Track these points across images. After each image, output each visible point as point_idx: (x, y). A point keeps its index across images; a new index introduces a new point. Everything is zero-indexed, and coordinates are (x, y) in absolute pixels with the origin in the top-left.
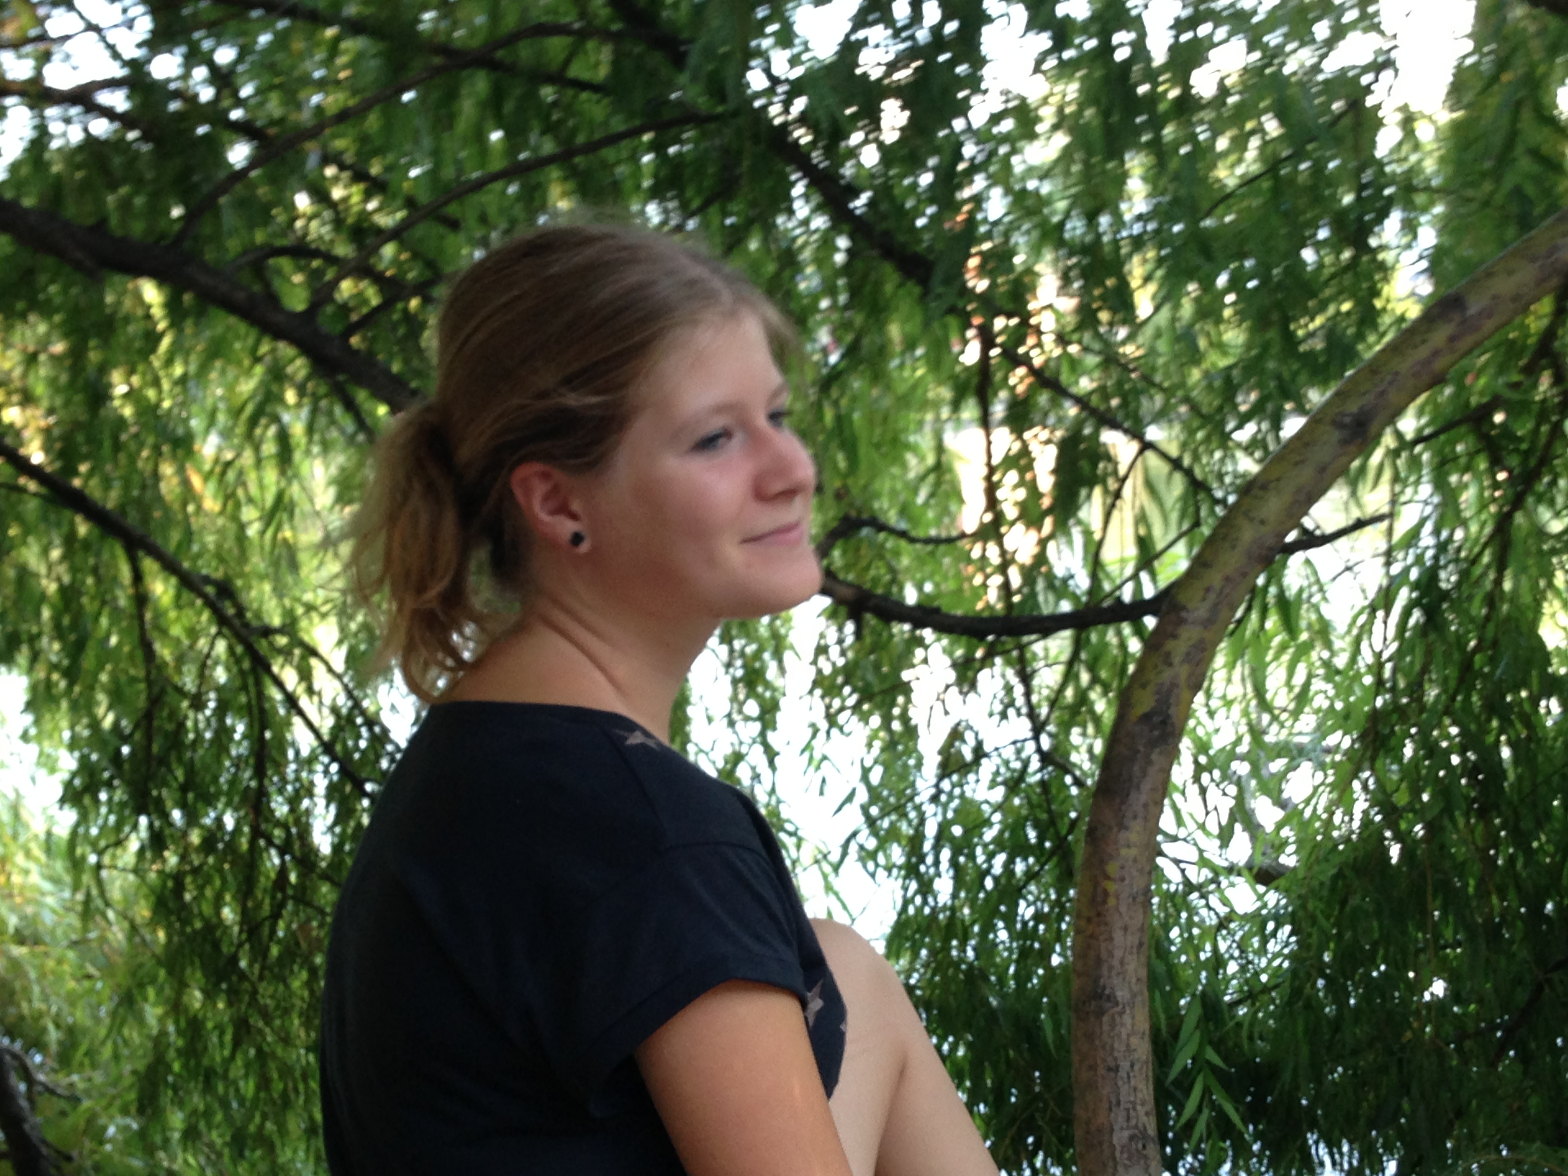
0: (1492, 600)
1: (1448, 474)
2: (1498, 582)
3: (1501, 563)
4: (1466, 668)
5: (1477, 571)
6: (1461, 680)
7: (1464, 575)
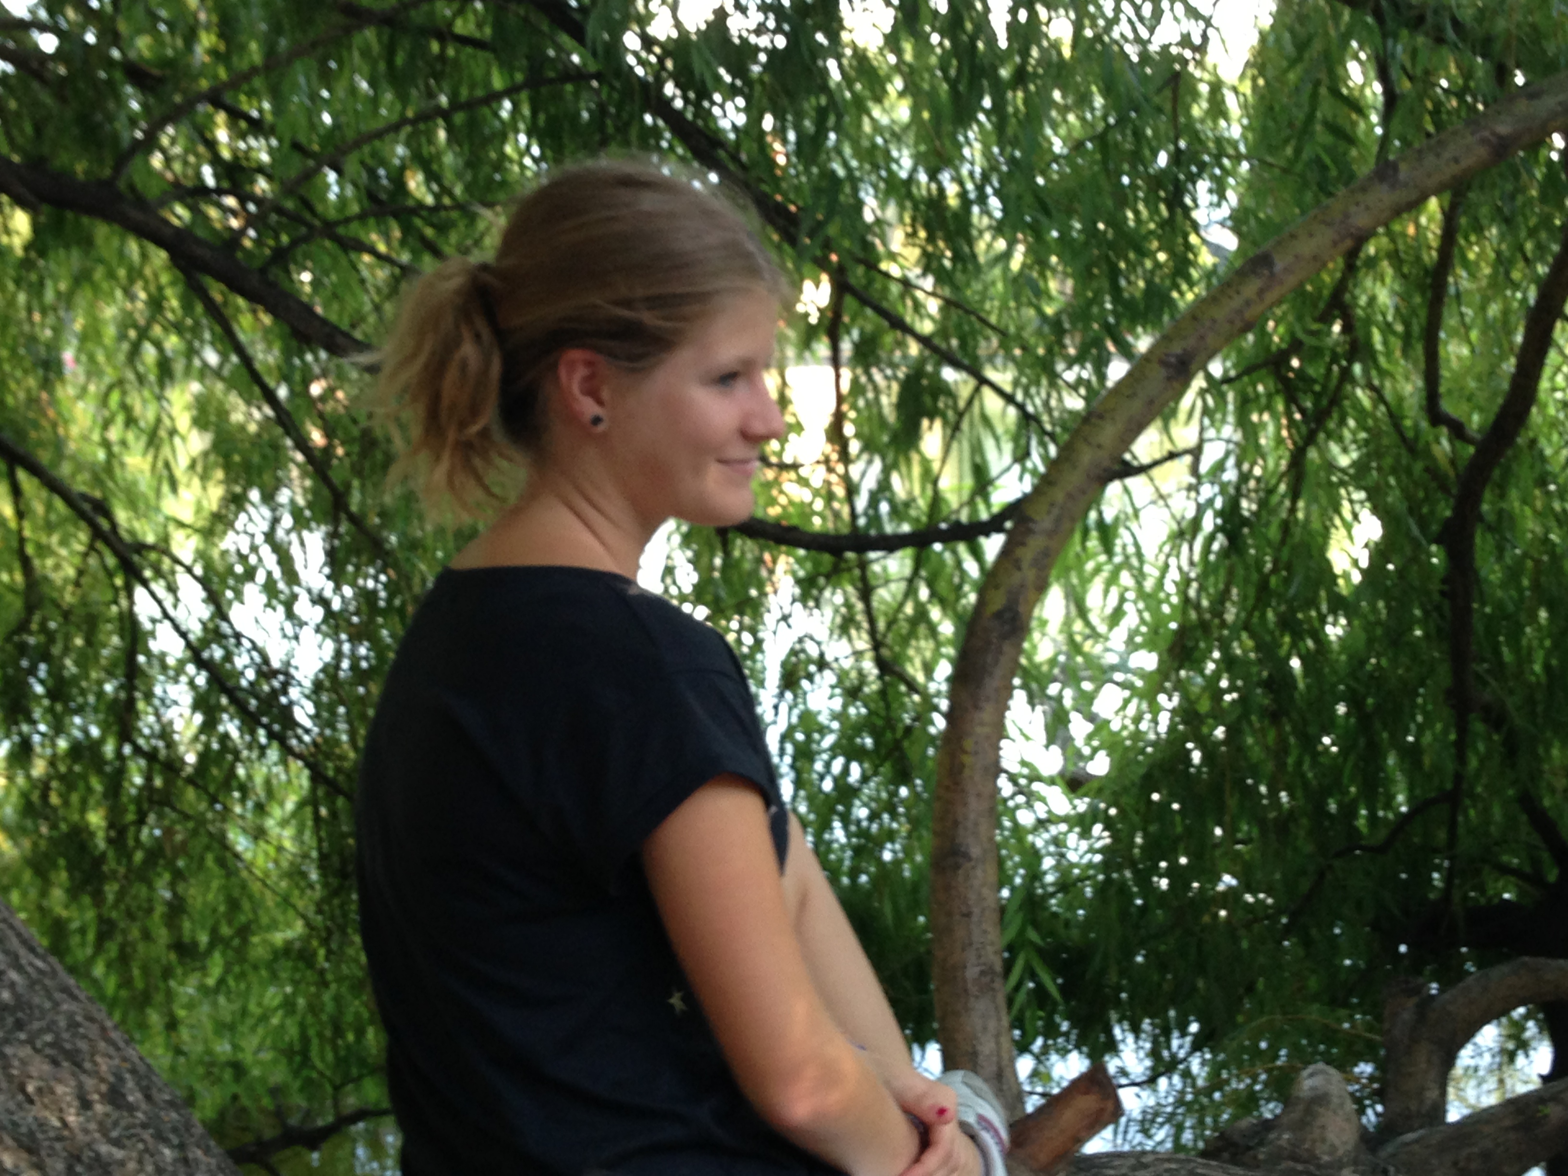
0: (1286, 527)
1: (1250, 412)
2: (1293, 510)
3: (1295, 494)
4: (1263, 587)
5: (1275, 499)
6: (1258, 599)
7: (1263, 504)
